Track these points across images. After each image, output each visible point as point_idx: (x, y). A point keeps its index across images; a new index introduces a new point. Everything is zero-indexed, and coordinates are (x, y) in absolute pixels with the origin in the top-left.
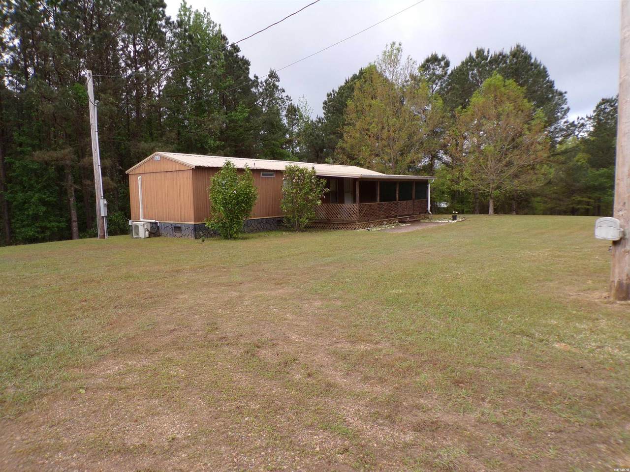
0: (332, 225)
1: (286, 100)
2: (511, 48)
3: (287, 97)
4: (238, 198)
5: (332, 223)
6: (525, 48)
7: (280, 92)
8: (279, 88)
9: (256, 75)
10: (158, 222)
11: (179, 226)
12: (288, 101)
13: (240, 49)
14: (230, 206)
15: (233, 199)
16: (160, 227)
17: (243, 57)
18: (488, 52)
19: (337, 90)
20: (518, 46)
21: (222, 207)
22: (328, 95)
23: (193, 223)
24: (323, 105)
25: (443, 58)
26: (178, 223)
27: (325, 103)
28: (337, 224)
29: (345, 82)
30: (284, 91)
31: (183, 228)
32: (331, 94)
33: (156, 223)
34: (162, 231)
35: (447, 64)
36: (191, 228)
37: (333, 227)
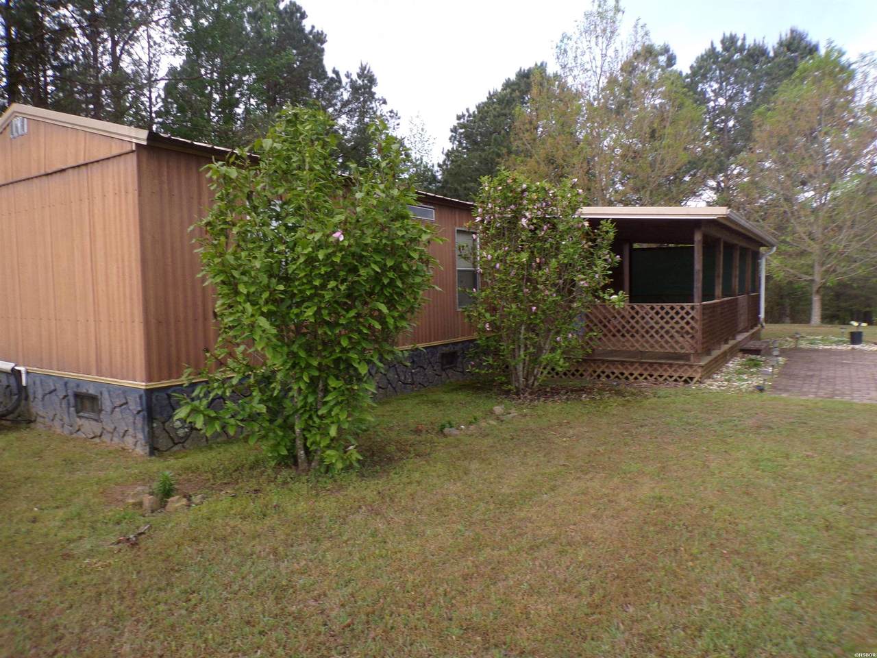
0: (603, 367)
1: (389, 118)
2: (781, 35)
3: (391, 112)
4: (354, 270)
5: (603, 362)
6: (807, 35)
7: (378, 104)
8: (376, 96)
9: (336, 69)
10: (22, 369)
11: (92, 391)
12: (393, 120)
13: (307, 13)
14: (310, 312)
15: (327, 277)
16: (31, 391)
17: (313, 27)
18: (744, 39)
19: (473, 109)
20: (792, 31)
21: (263, 322)
22: (459, 118)
23: (142, 385)
24: (450, 134)
25: (666, 50)
26: (90, 379)
27: (454, 130)
28: (622, 363)
29: (488, 95)
30: (385, 102)
31: (107, 404)
32: (464, 116)
33: (16, 374)
34: (37, 407)
35: (671, 60)
36: (134, 406)
37: (608, 372)
